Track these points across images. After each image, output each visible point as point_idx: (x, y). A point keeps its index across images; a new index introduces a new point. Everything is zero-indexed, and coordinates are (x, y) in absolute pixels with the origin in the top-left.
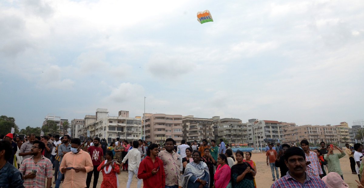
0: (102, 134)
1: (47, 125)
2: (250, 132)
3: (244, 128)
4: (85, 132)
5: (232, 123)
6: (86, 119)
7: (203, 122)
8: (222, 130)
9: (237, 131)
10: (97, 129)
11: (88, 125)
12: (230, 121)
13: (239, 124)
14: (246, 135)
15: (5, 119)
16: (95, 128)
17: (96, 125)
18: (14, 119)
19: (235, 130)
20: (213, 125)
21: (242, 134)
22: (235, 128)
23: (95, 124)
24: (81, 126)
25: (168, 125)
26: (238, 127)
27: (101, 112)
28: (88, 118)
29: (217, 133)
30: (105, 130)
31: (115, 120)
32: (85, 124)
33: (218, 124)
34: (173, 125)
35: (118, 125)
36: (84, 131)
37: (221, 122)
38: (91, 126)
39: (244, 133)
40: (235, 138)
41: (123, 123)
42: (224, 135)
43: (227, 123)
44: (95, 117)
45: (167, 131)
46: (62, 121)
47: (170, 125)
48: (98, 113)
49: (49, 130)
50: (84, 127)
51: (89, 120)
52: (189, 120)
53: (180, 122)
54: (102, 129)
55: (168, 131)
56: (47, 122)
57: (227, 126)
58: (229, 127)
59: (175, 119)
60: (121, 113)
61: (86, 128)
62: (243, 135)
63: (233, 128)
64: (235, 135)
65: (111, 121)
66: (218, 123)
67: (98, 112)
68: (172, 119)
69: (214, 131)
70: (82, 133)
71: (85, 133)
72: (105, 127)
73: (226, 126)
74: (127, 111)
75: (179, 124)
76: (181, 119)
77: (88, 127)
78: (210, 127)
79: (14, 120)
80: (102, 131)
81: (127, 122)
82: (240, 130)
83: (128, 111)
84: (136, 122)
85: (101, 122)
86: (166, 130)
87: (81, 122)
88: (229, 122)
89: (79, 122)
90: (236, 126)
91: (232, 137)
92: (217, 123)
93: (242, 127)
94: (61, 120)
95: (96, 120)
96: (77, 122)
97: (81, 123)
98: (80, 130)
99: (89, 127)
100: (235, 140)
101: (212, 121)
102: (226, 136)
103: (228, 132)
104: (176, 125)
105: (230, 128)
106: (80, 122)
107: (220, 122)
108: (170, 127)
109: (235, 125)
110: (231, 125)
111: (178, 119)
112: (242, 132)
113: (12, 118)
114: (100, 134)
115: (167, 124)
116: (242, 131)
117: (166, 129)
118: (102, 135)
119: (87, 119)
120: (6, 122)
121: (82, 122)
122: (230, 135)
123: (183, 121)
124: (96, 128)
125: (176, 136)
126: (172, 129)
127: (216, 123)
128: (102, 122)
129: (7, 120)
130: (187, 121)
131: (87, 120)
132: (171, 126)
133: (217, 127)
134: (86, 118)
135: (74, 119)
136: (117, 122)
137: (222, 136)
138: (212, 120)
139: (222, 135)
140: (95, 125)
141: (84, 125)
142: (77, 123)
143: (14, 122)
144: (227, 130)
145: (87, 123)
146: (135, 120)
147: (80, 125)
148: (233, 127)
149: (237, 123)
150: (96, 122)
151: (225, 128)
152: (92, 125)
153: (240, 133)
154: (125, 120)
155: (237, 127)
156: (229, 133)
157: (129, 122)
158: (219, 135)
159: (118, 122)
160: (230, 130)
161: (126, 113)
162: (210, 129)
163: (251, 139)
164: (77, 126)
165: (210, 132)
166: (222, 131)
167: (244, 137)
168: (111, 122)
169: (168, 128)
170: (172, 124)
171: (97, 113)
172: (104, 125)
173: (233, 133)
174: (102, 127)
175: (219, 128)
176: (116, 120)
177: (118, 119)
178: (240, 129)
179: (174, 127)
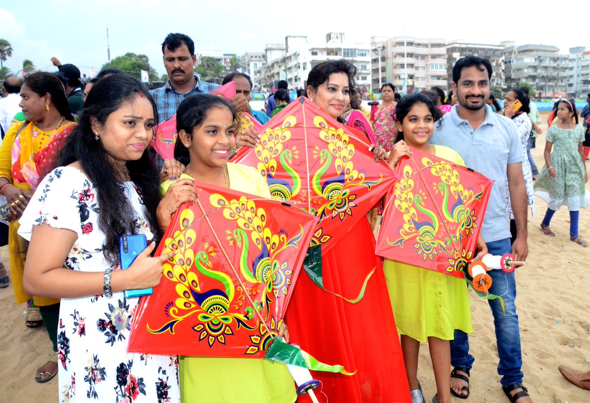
0: (299, 77)
1: (203, 66)
2: (572, 71)
3: (563, 64)
4: (267, 74)
5: (541, 54)
6: (267, 52)
7: (486, 52)
8: (521, 67)
9: (549, 69)
10: (290, 68)
11: (273, 62)
12: (537, 50)
13: (555, 56)
14: (565, 77)
15: (133, 59)
16: (286, 67)
17: (287, 61)
18: (146, 57)
19: (546, 68)
20: (503, 58)
21: (558, 75)
22: (547, 63)
23: (285, 58)
24: (260, 65)
25: (420, 58)
26: (552, 62)
27: (294, 37)
28: (271, 49)
29: (510, 72)
30: (304, 69)
31: (322, 50)
32: (266, 60)
33: (513, 56)
34: (430, 57)
35: (328, 59)
36: (266, 72)
37: (519, 52)
38: (277, 62)
39: (562, 74)
40: (543, 83)
41: (336, 54)
42: (524, 78)
43: (532, 53)
44: (284, 47)
45: (417, 68)
46: (226, 57)
47: (423, 57)
48: (289, 38)
49: (208, 74)
50: (266, 66)
51: (273, 52)
52: (459, 48)
53: (443, 51)
54: (299, 67)
55: (420, 69)
56: (201, 59)
57: (532, 60)
58: (533, 61)
59: (433, 45)
60: (330, 36)
61: (268, 67)
62: (559, 77)
63: (543, 64)
64: (543, 78)
65: (315, 51)
66: (513, 53)
67: (290, 36)
68: (426, 46)
69: (505, 68)
70: (263, 76)
71: (268, 76)
72: (305, 64)
73: (529, 60)
74: (341, 34)
75: (439, 56)
76: (444, 45)
77: (273, 66)
78: (497, 61)
79: (147, 60)
80: (299, 70)
81: (344, 54)
82: (554, 68)
83: (344, 34)
84: (360, 52)
85: (296, 55)
86: (415, 67)
87: (258, 57)
88: (535, 53)
89: (254, 57)
90: (548, 60)
91: (537, 81)
92: (511, 53)
93: (558, 62)
94: (224, 55)
95: (287, 51)
96: (252, 57)
97: (258, 59)
98: (259, 72)
99: (275, 66)
100: (545, 86)
101: (503, 50)
102: (526, 78)
103: (531, 72)
104: (434, 57)
105: (536, 64)
106: (256, 57)
107: (516, 53)
108: (423, 61)
109: (546, 57)
110: (539, 57)
111: (439, 45)
112: (558, 71)
113: (144, 56)
114: (296, 77)
115: (417, 56)
116: (558, 69)
117: (416, 65)
118: (299, 79)
119: (269, 51)
120: (135, 63)
121: (260, 57)
122: (534, 78)
123: (448, 50)
124: (288, 66)
125: (435, 78)
126: (427, 65)
127: (508, 54)
128: (298, 55)
129: (137, 60)
130: (453, 50)
131: (269, 53)
132: (425, 58)
133: (510, 62)
134: (267, 50)
135: (247, 53)
136: (325, 53)
137: (519, 79)
138: (503, 48)
139: (519, 77)
140: (284, 60)
141: (264, 62)
142: (252, 59)
143: (147, 62)
144: (530, 67)
145: (270, 59)
146: (358, 50)
147: (258, 63)
148: (541, 61)
149: (550, 55)
150: (288, 56)
151: (527, 63)
152: (279, 61)
153: (555, 74)
154: (340, 49)
155: (550, 61)
156: (534, 74)
157: (348, 53)
158: (513, 76)
159: (328, 54)
160: (535, 68)
161: (339, 36)
162: (498, 65)
163: (571, 85)
164: (252, 65)
165: (498, 72)
166: (519, 70)
167: (562, 81)
168: (314, 54)
169: (419, 63)
170: (427, 55)
171: (286, 38)
172: (301, 60)
173: (541, 72)
174: (299, 64)
175: (515, 64)
176: (324, 49)
177: (328, 48)
178: (555, 65)
179: (431, 61)
